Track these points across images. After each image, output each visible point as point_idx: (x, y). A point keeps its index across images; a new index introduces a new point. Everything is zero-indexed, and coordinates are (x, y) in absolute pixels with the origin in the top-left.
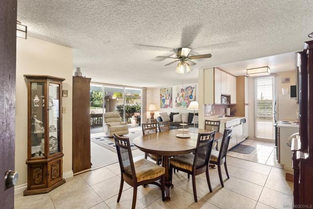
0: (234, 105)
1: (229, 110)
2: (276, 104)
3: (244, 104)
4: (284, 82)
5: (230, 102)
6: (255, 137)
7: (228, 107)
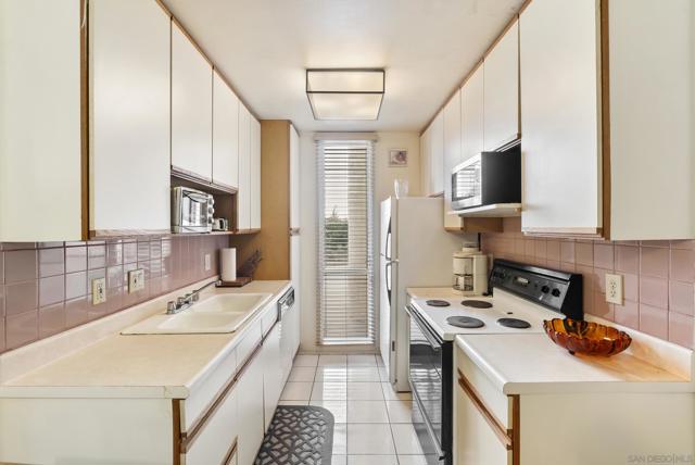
0: (251, 236)
1: (231, 257)
2: (390, 231)
3: (289, 232)
4: (394, 163)
5: (233, 225)
6: (319, 343)
7: (230, 247)
